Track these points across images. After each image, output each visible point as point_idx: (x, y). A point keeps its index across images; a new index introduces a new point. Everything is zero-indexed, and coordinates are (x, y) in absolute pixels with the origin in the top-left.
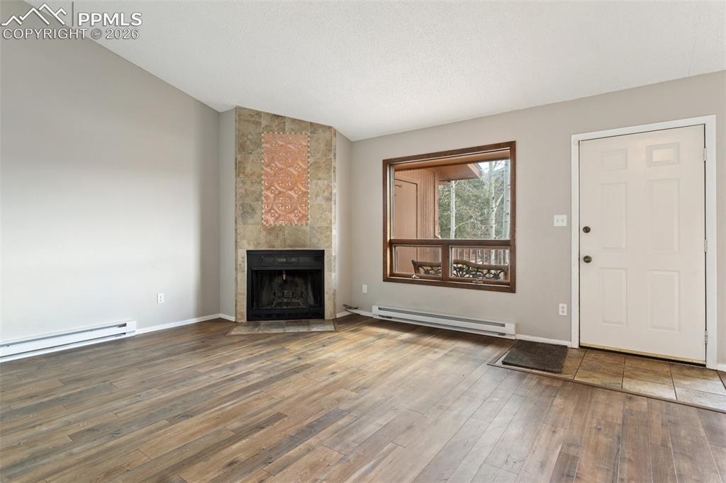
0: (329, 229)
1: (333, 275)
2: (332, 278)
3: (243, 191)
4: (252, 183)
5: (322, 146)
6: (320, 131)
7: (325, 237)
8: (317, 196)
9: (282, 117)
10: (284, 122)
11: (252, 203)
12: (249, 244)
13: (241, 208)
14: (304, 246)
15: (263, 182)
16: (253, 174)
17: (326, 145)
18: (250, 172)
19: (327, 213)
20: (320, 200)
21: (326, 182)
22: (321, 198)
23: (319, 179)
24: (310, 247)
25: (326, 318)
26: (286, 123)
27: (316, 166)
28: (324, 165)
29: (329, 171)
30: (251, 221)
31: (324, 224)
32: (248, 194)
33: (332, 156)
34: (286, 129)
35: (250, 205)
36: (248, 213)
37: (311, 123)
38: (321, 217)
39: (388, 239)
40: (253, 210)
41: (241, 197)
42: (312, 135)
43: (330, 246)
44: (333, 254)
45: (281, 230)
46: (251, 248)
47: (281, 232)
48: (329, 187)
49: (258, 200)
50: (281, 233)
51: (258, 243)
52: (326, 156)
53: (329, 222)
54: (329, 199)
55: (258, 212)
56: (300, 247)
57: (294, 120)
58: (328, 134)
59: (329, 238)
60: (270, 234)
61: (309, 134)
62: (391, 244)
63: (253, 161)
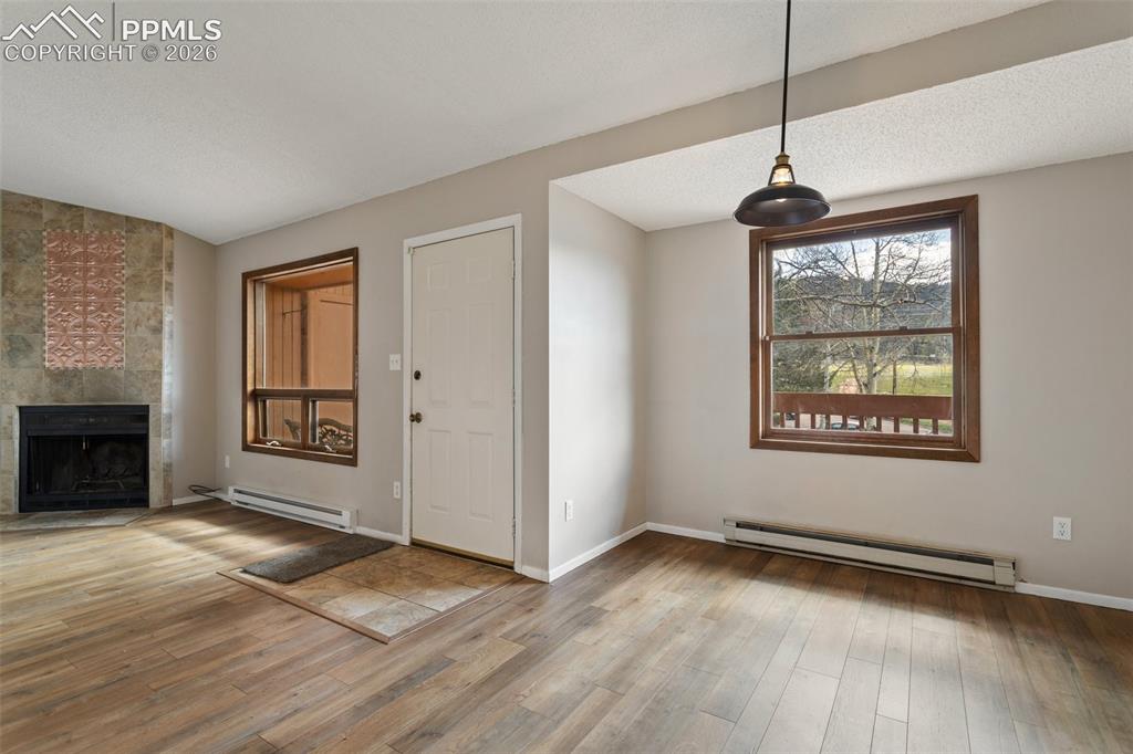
0: (158, 373)
1: (165, 442)
2: (164, 446)
3: (11, 318)
4: (26, 305)
5: (146, 252)
6: (143, 229)
7: (151, 385)
8: (137, 325)
9: (76, 207)
10: (82, 215)
11: (27, 336)
12: (21, 396)
13: (7, 343)
14: (116, 400)
15: (46, 304)
16: (28, 292)
17: (153, 250)
18: (23, 289)
19: (154, 350)
20: (142, 332)
21: (152, 305)
22: (143, 327)
23: (141, 300)
24: (125, 401)
25: (151, 506)
26: (85, 217)
27: (136, 281)
28: (149, 279)
29: (158, 287)
30: (24, 362)
31: (149, 367)
32: (19, 323)
33: (163, 266)
34: (85, 225)
35: (24, 339)
36: (19, 350)
37: (127, 217)
38: (143, 357)
39: (250, 388)
40: (28, 346)
41: (8, 326)
42: (129, 234)
43: (159, 400)
44: (165, 410)
45: (75, 376)
46: (26, 403)
47: (75, 379)
48: (158, 312)
49: (37, 332)
50: (76, 381)
51: (37, 396)
52: (153, 266)
53: (156, 364)
54: (158, 330)
55: (37, 348)
56: (107, 401)
57: (97, 213)
58: (155, 235)
59: (158, 387)
60: (57, 381)
61: (123, 233)
62: (257, 397)
63: (28, 273)
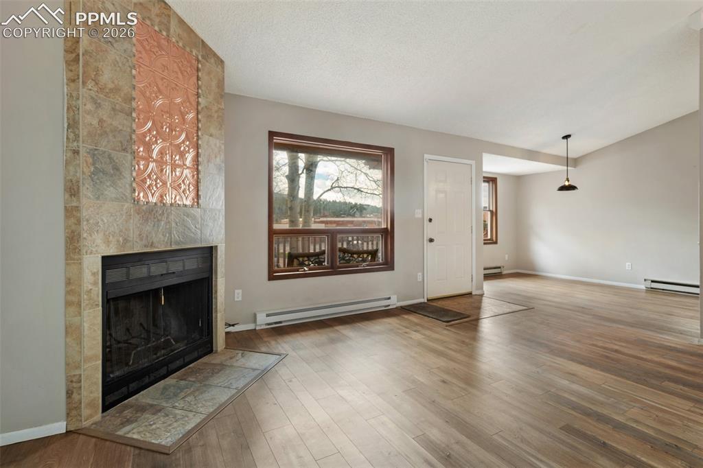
3: (95, 122)
4: (114, 109)
5: (214, 85)
6: (213, 60)
7: (218, 226)
8: (209, 161)
11: (114, 154)
12: (108, 243)
13: (90, 160)
15: (134, 115)
16: (116, 90)
17: (218, 86)
18: (111, 86)
19: (219, 189)
20: (212, 169)
21: (218, 143)
22: (213, 165)
24: (201, 242)
26: (173, 21)
27: (208, 113)
28: (216, 116)
29: (221, 126)
30: (110, 192)
31: (217, 207)
32: (105, 132)
34: (172, 30)
35: (110, 157)
36: (104, 173)
38: (212, 196)
40: (116, 169)
41: (90, 134)
42: (204, 61)
43: (223, 241)
45: (163, 213)
46: (112, 251)
48: (221, 151)
49: (125, 150)
50: (163, 219)
51: (126, 240)
52: (218, 103)
55: (126, 174)
56: (190, 244)
57: (182, 23)
58: (220, 71)
59: (221, 226)
60: (147, 220)
61: (200, 57)
63: (115, 63)
